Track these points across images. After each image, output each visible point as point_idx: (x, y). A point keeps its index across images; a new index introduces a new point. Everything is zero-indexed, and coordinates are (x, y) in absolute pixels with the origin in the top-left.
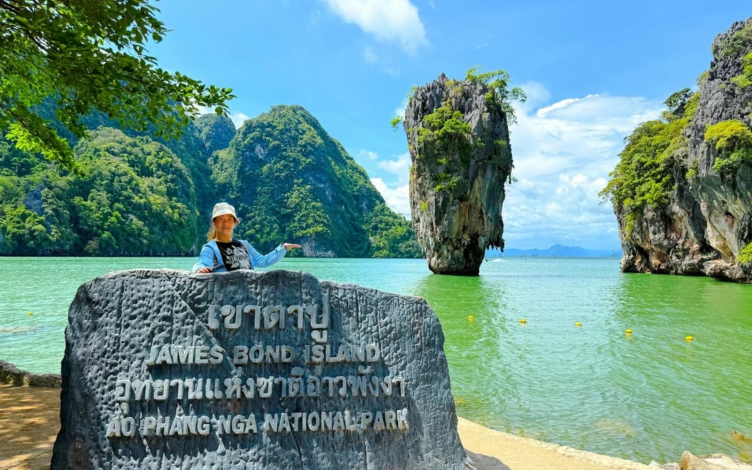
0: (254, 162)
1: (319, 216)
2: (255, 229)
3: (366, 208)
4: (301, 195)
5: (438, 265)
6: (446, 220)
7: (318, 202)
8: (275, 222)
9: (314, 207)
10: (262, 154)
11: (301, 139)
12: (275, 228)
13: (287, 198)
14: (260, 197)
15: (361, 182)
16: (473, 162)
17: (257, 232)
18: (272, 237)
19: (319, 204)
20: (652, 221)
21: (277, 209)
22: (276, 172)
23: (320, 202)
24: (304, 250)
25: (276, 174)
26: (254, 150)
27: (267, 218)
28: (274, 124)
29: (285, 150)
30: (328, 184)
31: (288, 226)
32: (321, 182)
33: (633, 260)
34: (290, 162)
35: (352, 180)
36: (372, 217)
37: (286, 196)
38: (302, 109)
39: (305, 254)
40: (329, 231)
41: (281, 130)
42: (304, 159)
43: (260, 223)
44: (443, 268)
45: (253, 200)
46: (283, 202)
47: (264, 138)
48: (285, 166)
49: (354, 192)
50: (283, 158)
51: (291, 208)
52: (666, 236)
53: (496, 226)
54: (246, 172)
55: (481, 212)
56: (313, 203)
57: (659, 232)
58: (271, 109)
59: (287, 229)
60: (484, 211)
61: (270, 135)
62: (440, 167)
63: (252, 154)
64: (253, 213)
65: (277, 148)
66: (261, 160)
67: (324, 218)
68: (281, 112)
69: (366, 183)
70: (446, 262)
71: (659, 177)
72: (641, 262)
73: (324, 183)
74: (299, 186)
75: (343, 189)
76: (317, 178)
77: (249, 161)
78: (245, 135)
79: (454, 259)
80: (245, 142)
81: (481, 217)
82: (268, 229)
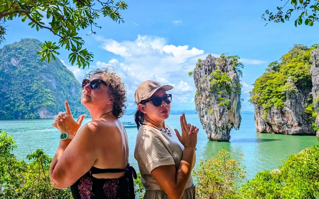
0: (10, 67)
1: (49, 97)
2: (10, 104)
3: (74, 92)
4: (38, 86)
5: (217, 137)
6: (224, 118)
7: (48, 89)
8: (23, 100)
9: (46, 92)
10: (15, 63)
11: (39, 56)
12: (23, 103)
13: (30, 87)
14: (14, 86)
15: (71, 79)
16: (232, 93)
17: (11, 106)
18: (20, 108)
19: (49, 90)
20: (277, 114)
21: (24, 93)
22: (24, 73)
23: (49, 89)
24: (40, 115)
25: (24, 74)
26: (10, 61)
27: (17, 98)
28: (23, 48)
29: (29, 62)
30: (54, 80)
31: (31, 102)
32: (50, 78)
33: (266, 128)
34: (33, 68)
35: (66, 78)
36: (77, 97)
37: (29, 86)
38: (39, 41)
39: (40, 117)
40: (55, 105)
41: (27, 51)
42: (40, 67)
43: (14, 100)
44: (219, 139)
45: (9, 88)
46: (27, 89)
47: (16, 55)
48: (29, 70)
49: (67, 84)
50: (27, 66)
51: (33, 93)
52: (282, 119)
53: (239, 119)
54: (5, 73)
55: (234, 114)
56: (46, 90)
57: (280, 118)
58: (21, 40)
59: (30, 104)
60: (235, 113)
61: (21, 54)
62: (219, 95)
63: (9, 63)
64: (9, 95)
65: (24, 60)
66: (14, 67)
67: (52, 98)
68: (27, 42)
69: (74, 79)
70: (220, 136)
71: (280, 96)
72: (269, 129)
73: (51, 79)
74: (37, 81)
75: (62, 82)
76: (47, 77)
77: (7, 67)
78: (5, 52)
79: (223, 134)
80: (5, 57)
81: (234, 116)
82: (18, 104)
